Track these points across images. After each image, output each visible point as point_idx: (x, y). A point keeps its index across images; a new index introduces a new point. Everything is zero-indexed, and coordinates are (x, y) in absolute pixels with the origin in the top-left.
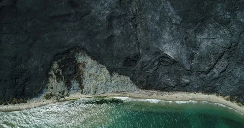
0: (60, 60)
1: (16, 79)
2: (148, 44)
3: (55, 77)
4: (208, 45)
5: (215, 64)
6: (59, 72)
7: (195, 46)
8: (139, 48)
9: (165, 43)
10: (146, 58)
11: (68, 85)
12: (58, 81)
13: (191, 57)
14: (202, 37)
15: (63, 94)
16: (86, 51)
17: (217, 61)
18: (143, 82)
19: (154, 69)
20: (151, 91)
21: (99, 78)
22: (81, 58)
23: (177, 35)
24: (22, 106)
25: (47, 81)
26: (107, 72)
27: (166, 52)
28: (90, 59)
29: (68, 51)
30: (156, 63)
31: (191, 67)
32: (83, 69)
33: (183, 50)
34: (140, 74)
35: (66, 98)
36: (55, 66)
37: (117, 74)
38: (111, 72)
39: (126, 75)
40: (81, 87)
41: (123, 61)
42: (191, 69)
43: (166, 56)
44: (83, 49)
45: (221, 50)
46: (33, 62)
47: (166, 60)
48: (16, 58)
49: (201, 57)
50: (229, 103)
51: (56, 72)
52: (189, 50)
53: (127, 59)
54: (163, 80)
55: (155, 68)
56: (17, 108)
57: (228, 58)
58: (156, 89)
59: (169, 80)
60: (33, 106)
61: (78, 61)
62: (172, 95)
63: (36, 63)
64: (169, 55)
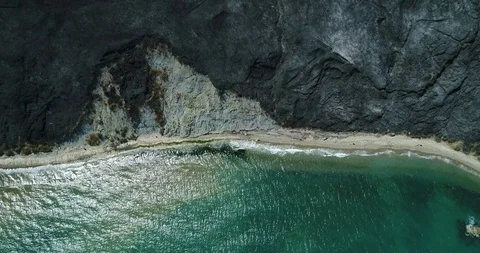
0: (115, 65)
1: (26, 104)
2: (299, 32)
3: (106, 99)
4: (426, 36)
5: (439, 76)
6: (113, 90)
7: (400, 38)
8: (279, 41)
9: (335, 30)
10: (294, 61)
11: (134, 116)
12: (112, 109)
13: (389, 61)
14: (416, 18)
15: (124, 135)
16: (169, 44)
17: (443, 69)
18: (287, 112)
19: (309, 86)
20: (303, 131)
21: (197, 104)
22: (159, 62)
23: (361, 12)
24: (44, 159)
25: (90, 109)
26: (213, 90)
27: (336, 50)
28: (177, 63)
29: (131, 46)
30: (316, 73)
31: (388, 83)
32: (164, 84)
33: (374, 45)
34: (281, 95)
35: (131, 143)
36: (106, 77)
37: (234, 95)
38: (222, 89)
39: (253, 97)
40: (161, 121)
41: (247, 68)
42: (388, 84)
43: (337, 58)
44: (163, 41)
45: (454, 45)
46: (59, 68)
47: (338, 66)
48: (23, 58)
49: (409, 62)
50: (461, 156)
51: (108, 90)
52: (386, 46)
53: (255, 63)
54: (328, 108)
55: (313, 83)
56: (34, 163)
57: (466, 63)
58: (314, 128)
59: (340, 109)
60: (65, 158)
61: (153, 68)
62: (345, 140)
63: (65, 70)
64: (342, 55)
